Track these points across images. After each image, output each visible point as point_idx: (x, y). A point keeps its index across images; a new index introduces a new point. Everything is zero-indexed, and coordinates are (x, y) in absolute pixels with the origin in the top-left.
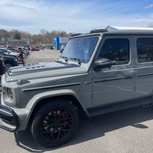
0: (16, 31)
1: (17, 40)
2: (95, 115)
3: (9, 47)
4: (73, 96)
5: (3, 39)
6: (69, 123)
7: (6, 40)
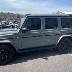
0: (18, 14)
1: (18, 18)
2: (22, 52)
3: (14, 21)
4: (10, 44)
5: (12, 18)
6: (9, 55)
7: (13, 18)
